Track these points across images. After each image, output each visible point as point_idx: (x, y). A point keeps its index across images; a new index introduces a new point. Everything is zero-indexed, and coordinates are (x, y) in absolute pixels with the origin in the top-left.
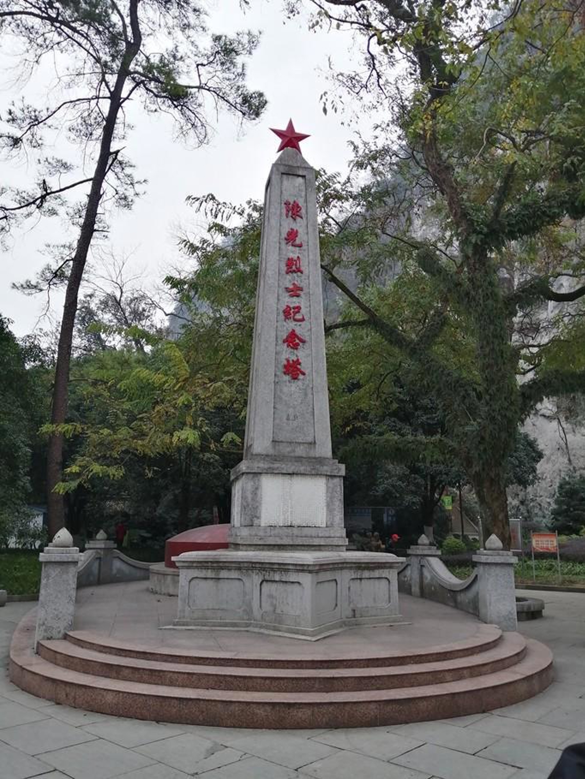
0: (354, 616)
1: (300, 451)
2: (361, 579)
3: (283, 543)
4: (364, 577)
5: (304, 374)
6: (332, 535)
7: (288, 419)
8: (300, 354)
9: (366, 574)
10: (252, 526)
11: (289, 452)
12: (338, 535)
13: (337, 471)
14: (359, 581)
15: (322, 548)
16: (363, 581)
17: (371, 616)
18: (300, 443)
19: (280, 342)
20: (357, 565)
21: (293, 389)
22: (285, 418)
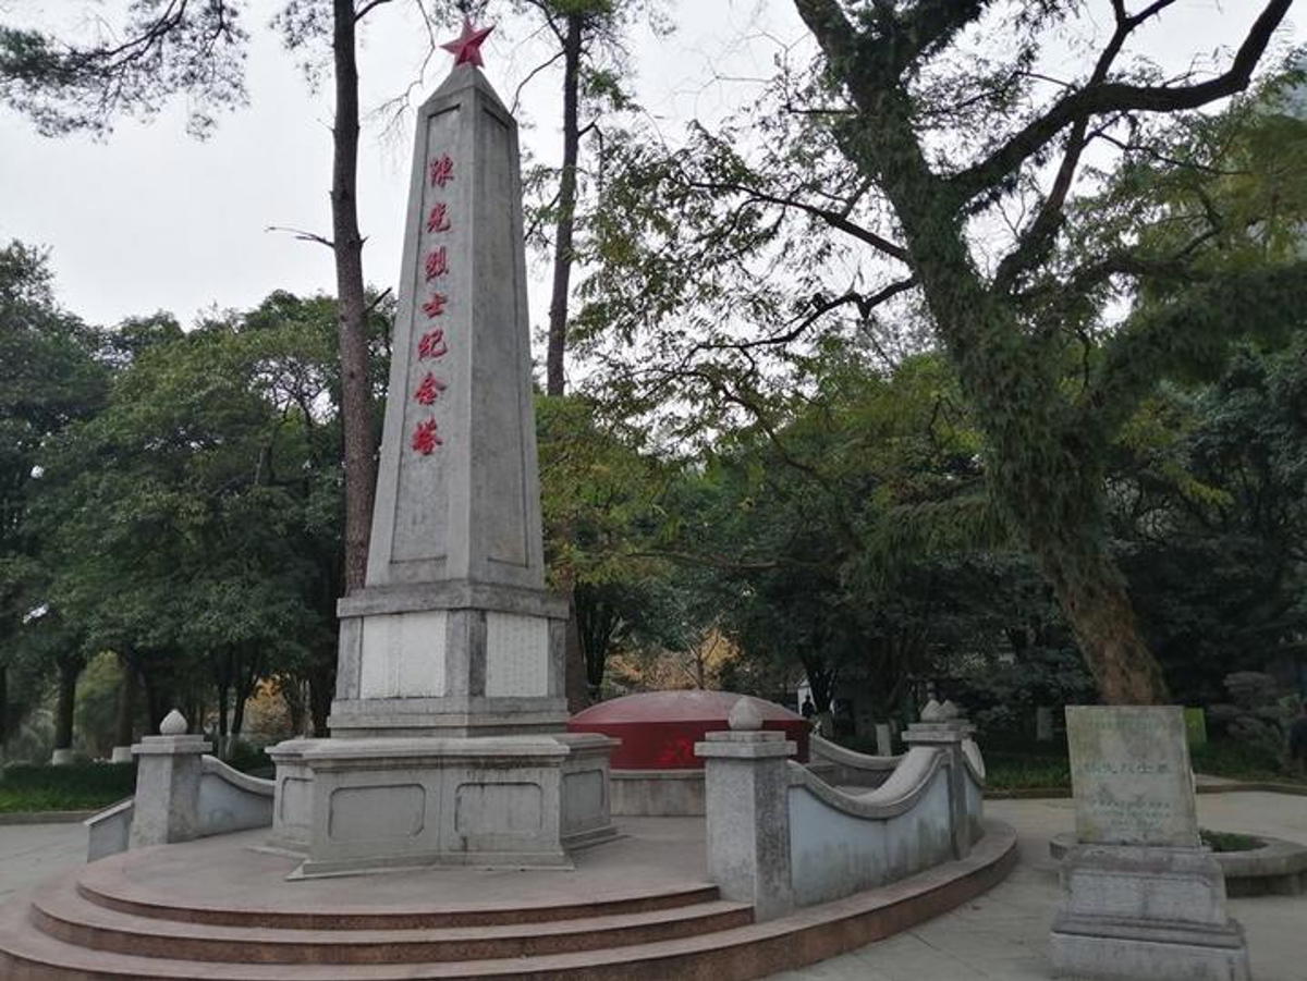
0: (465, 848)
1: (424, 573)
2: (483, 785)
3: (380, 725)
4: (486, 781)
5: (439, 443)
6: (448, 710)
7: (414, 523)
8: (438, 410)
9: (492, 776)
10: (347, 699)
11: (409, 578)
12: (457, 709)
13: (457, 601)
14: (479, 788)
15: (435, 732)
16: (486, 788)
17: (499, 850)
18: (424, 561)
19: (411, 397)
20: (469, 761)
21: (424, 471)
22: (410, 521)
